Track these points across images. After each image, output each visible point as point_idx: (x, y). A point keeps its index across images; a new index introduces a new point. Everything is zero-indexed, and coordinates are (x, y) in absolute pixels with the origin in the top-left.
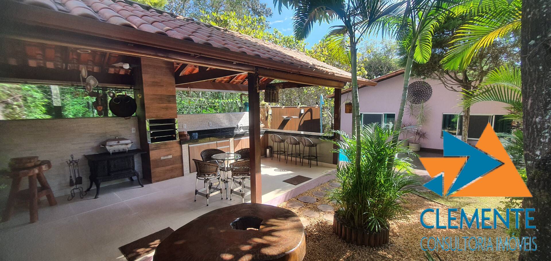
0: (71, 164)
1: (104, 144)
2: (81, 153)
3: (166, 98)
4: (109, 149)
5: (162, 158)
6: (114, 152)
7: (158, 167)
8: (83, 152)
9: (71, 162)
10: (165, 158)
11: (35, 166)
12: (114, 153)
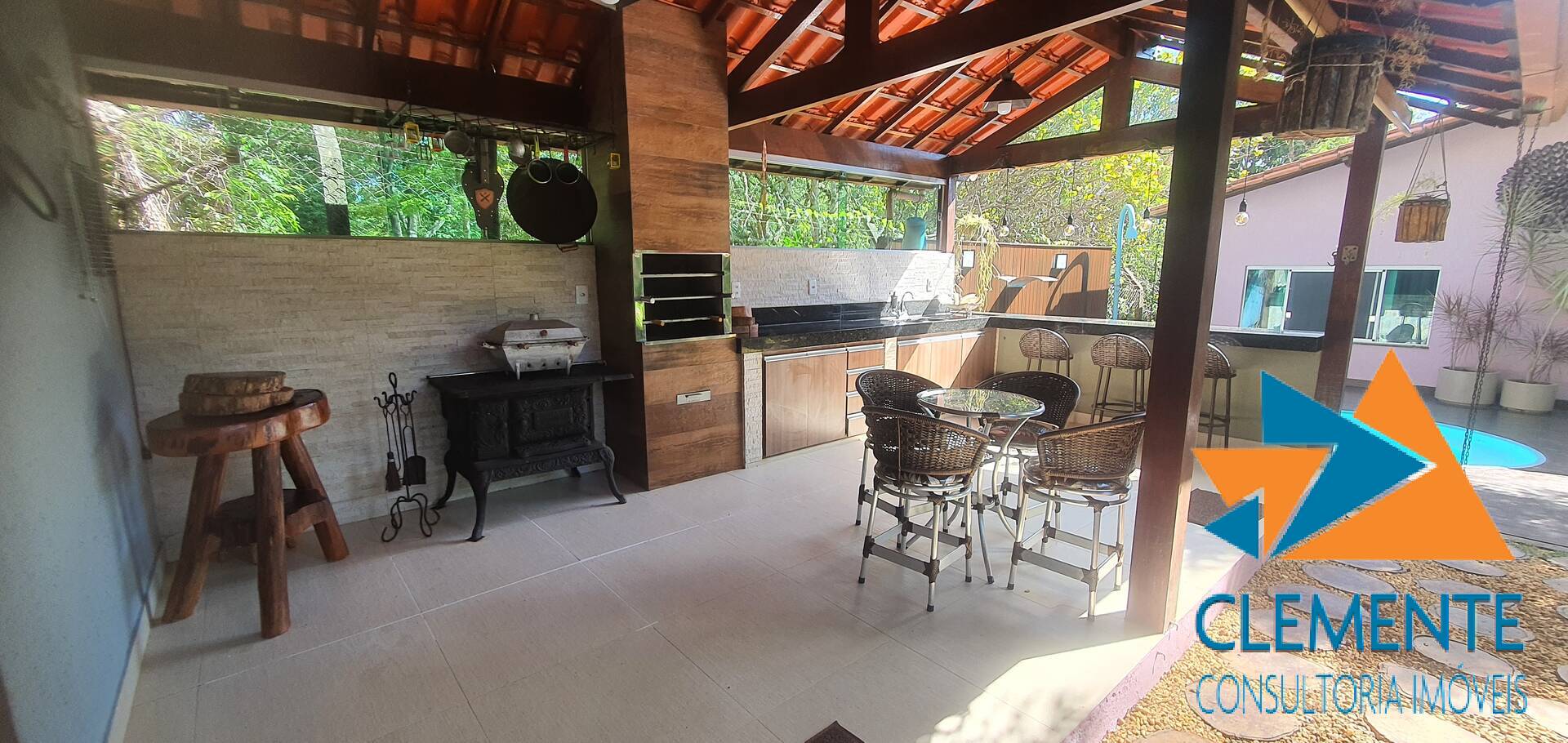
0: (391, 407)
1: (496, 339)
2: (419, 368)
3: (697, 175)
4: (512, 359)
5: (682, 400)
6: (528, 369)
7: (668, 433)
8: (425, 368)
9: (389, 402)
10: (692, 399)
11: (274, 410)
12: (530, 375)
